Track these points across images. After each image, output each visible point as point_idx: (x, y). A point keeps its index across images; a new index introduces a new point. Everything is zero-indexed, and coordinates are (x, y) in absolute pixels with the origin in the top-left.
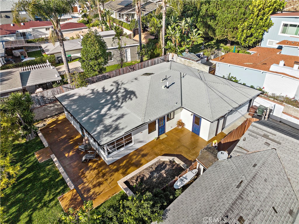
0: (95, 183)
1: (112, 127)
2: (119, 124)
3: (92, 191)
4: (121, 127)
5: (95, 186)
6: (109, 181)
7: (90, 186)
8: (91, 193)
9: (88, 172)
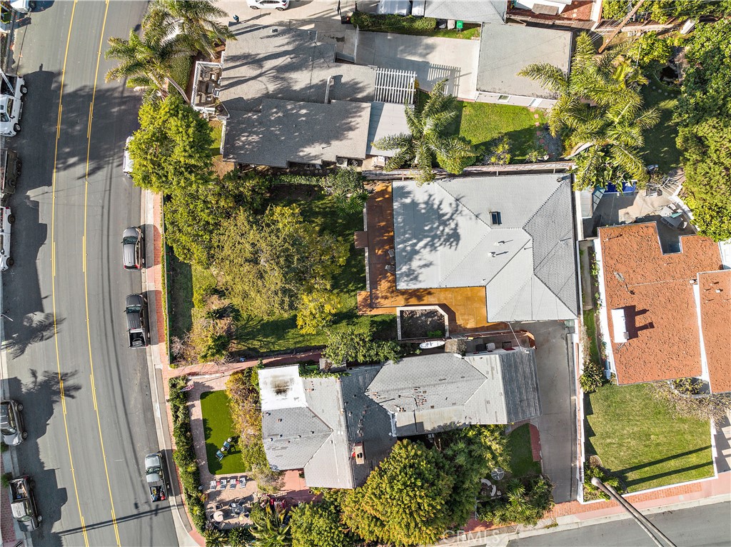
0: (383, 294)
1: (413, 274)
2: (421, 273)
3: (379, 300)
4: (419, 279)
5: (382, 297)
6: (393, 299)
7: (380, 295)
8: (378, 301)
9: (383, 281)
